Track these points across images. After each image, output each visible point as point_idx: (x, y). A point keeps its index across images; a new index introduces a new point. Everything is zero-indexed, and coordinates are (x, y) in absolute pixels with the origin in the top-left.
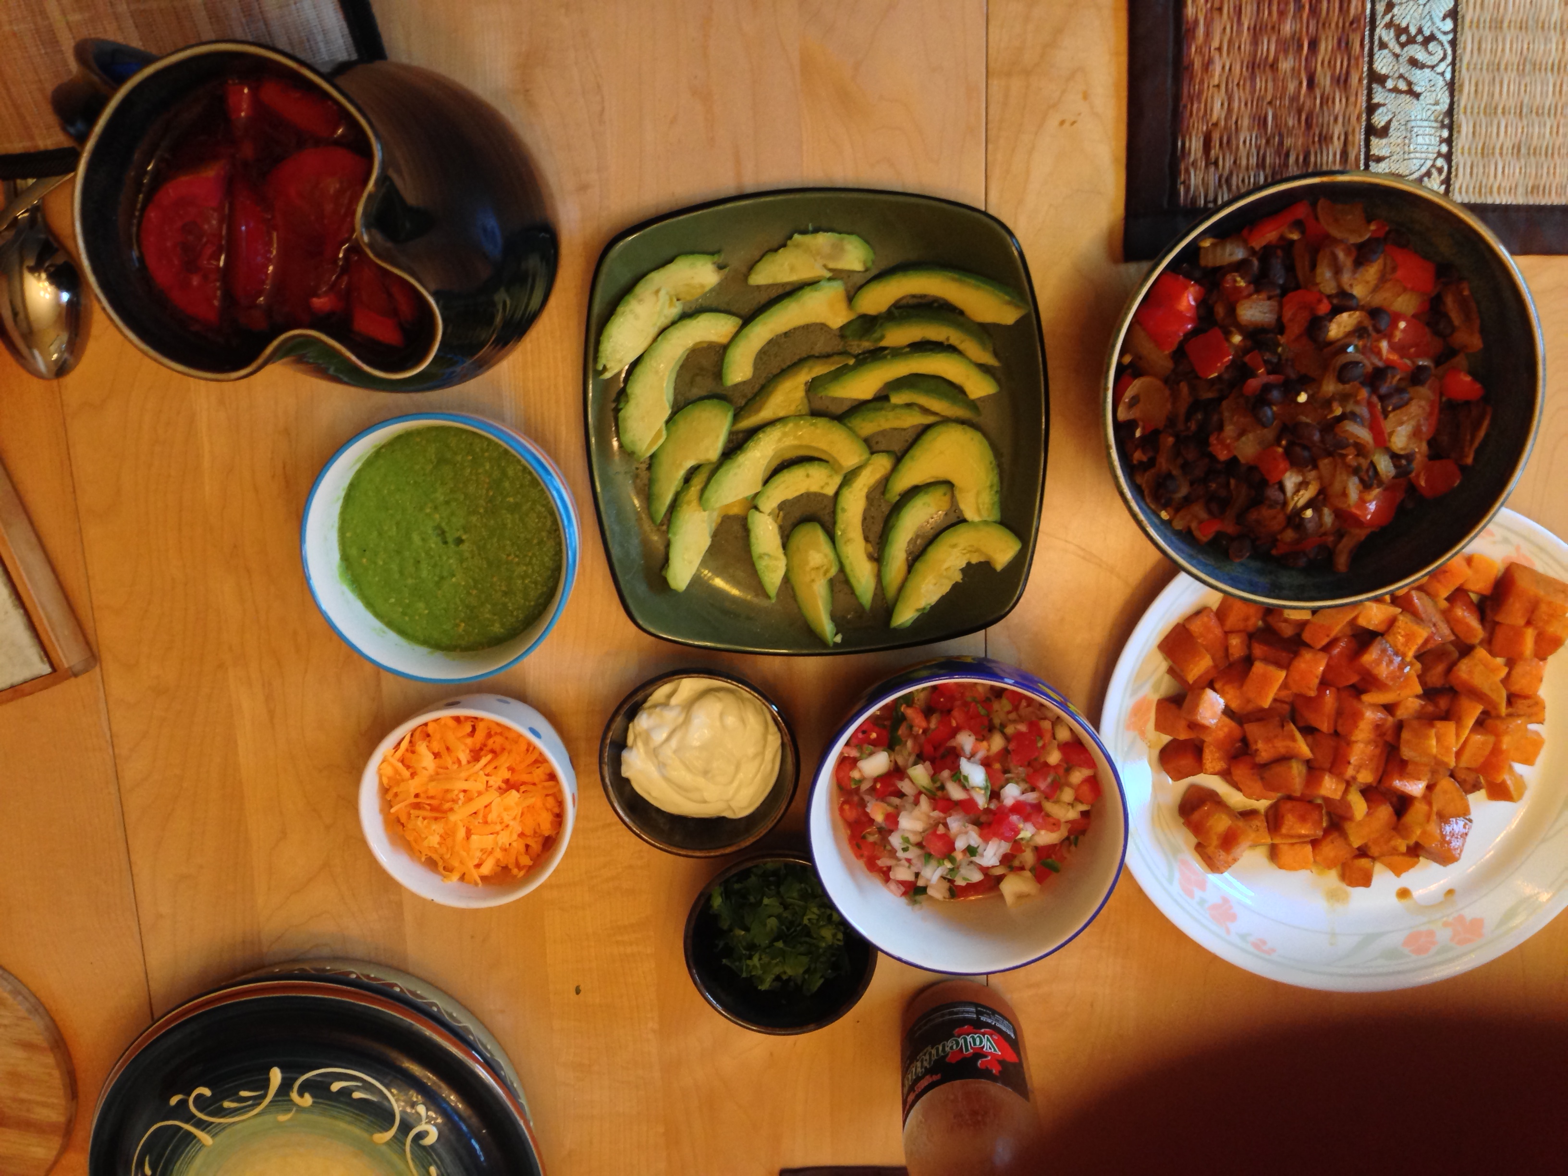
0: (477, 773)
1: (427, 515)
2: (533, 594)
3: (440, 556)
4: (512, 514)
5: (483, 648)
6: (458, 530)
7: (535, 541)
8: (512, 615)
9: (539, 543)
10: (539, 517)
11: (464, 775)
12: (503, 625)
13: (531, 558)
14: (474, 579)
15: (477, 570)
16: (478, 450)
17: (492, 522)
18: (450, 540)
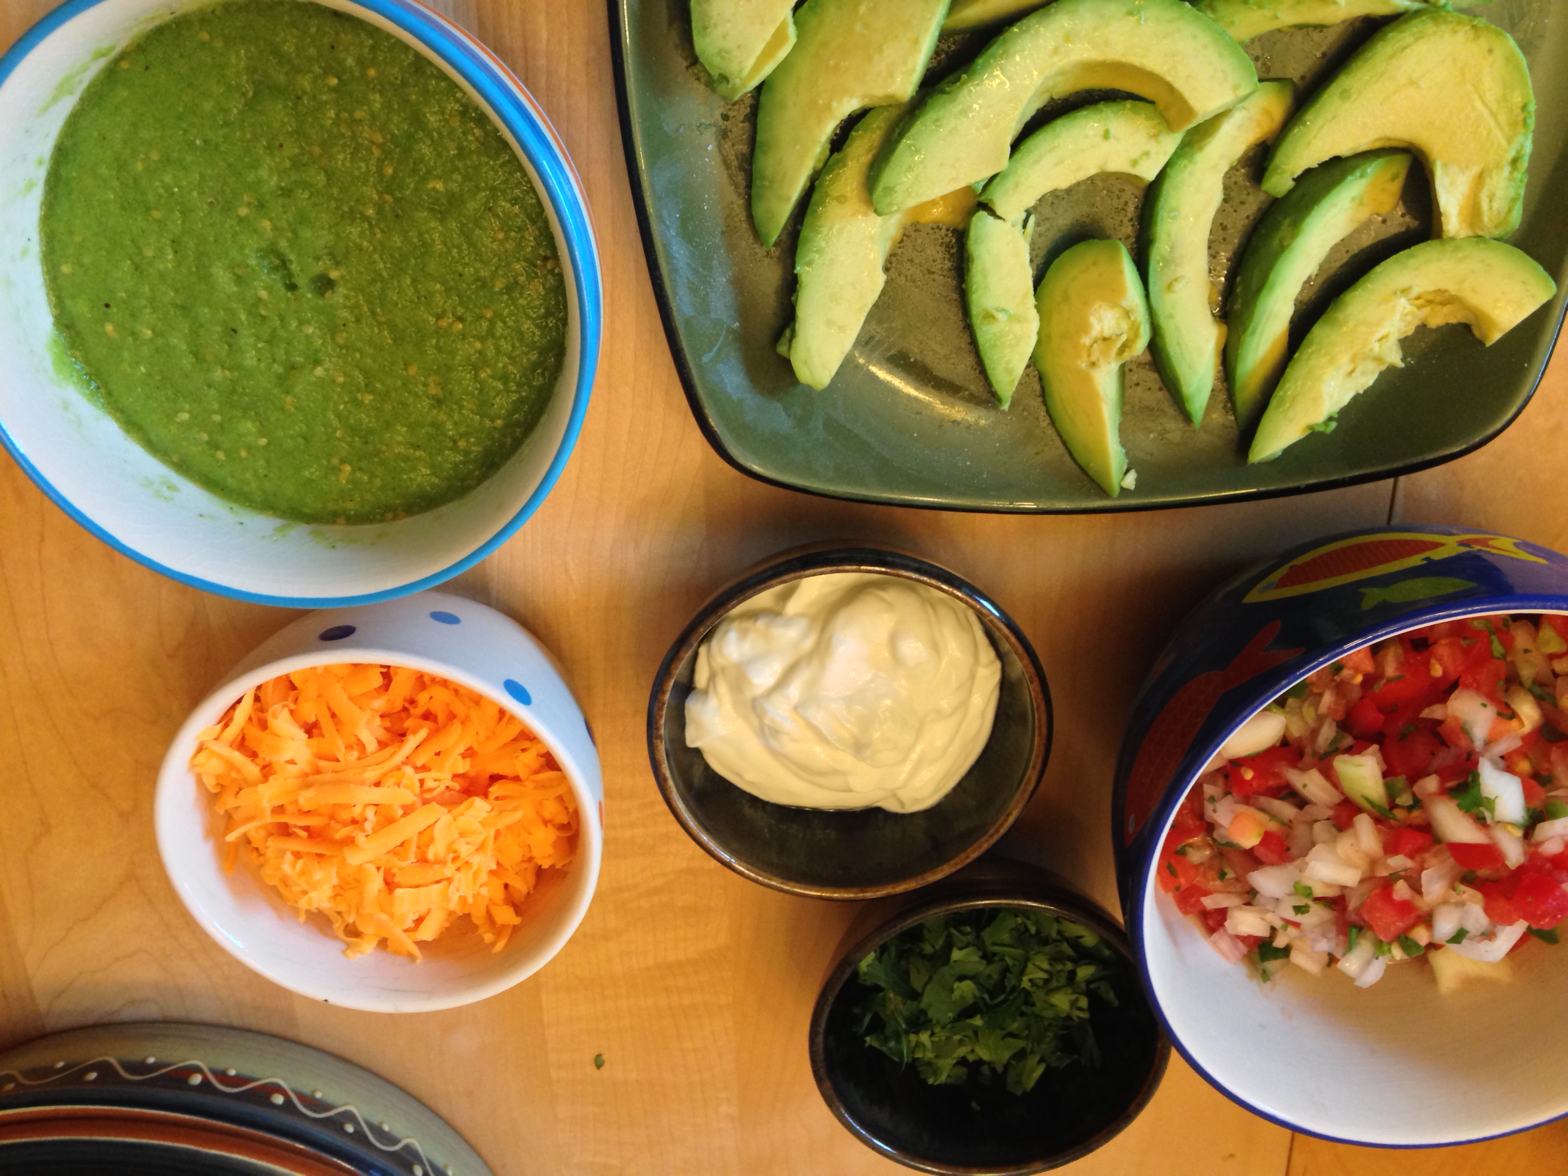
0: (398, 768)
1: (241, 220)
2: (502, 403)
3: (282, 319)
4: (442, 220)
5: (396, 517)
6: (318, 258)
7: (499, 285)
8: (455, 448)
9: (509, 289)
10: (505, 227)
11: (372, 775)
12: (436, 469)
13: (492, 322)
14: (366, 373)
15: (370, 350)
16: (350, 62)
17: (397, 240)
18: (302, 281)
